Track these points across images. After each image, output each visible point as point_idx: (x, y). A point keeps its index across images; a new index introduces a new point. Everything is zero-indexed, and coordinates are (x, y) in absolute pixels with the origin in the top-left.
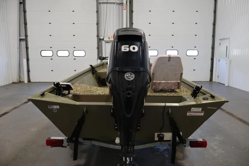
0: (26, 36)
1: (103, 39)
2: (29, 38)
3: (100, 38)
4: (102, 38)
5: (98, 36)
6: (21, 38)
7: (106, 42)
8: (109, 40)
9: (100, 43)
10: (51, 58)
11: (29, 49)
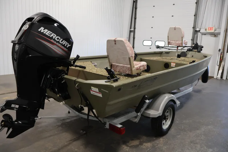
0: (135, 28)
1: (199, 31)
2: (136, 30)
3: (196, 29)
4: (198, 29)
5: (194, 28)
6: (131, 30)
7: (202, 34)
8: (205, 32)
9: (195, 36)
10: (150, 47)
11: (135, 39)
